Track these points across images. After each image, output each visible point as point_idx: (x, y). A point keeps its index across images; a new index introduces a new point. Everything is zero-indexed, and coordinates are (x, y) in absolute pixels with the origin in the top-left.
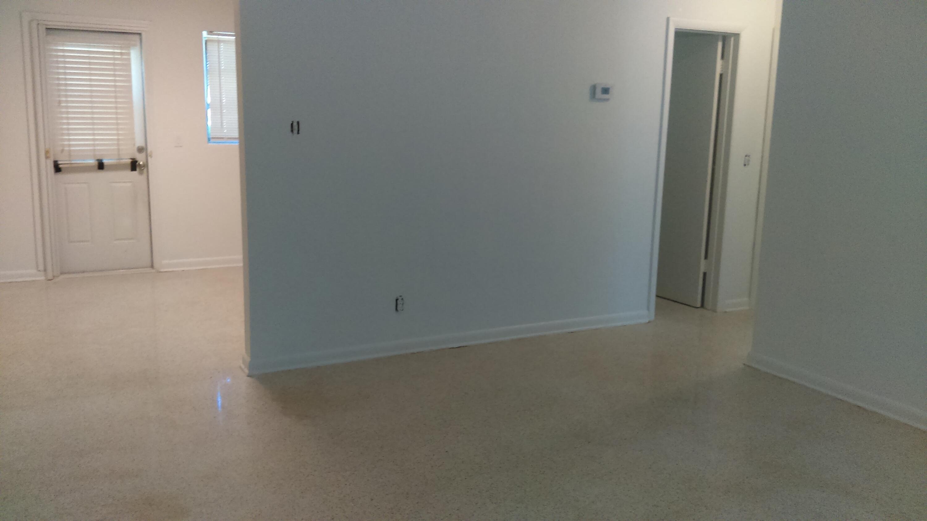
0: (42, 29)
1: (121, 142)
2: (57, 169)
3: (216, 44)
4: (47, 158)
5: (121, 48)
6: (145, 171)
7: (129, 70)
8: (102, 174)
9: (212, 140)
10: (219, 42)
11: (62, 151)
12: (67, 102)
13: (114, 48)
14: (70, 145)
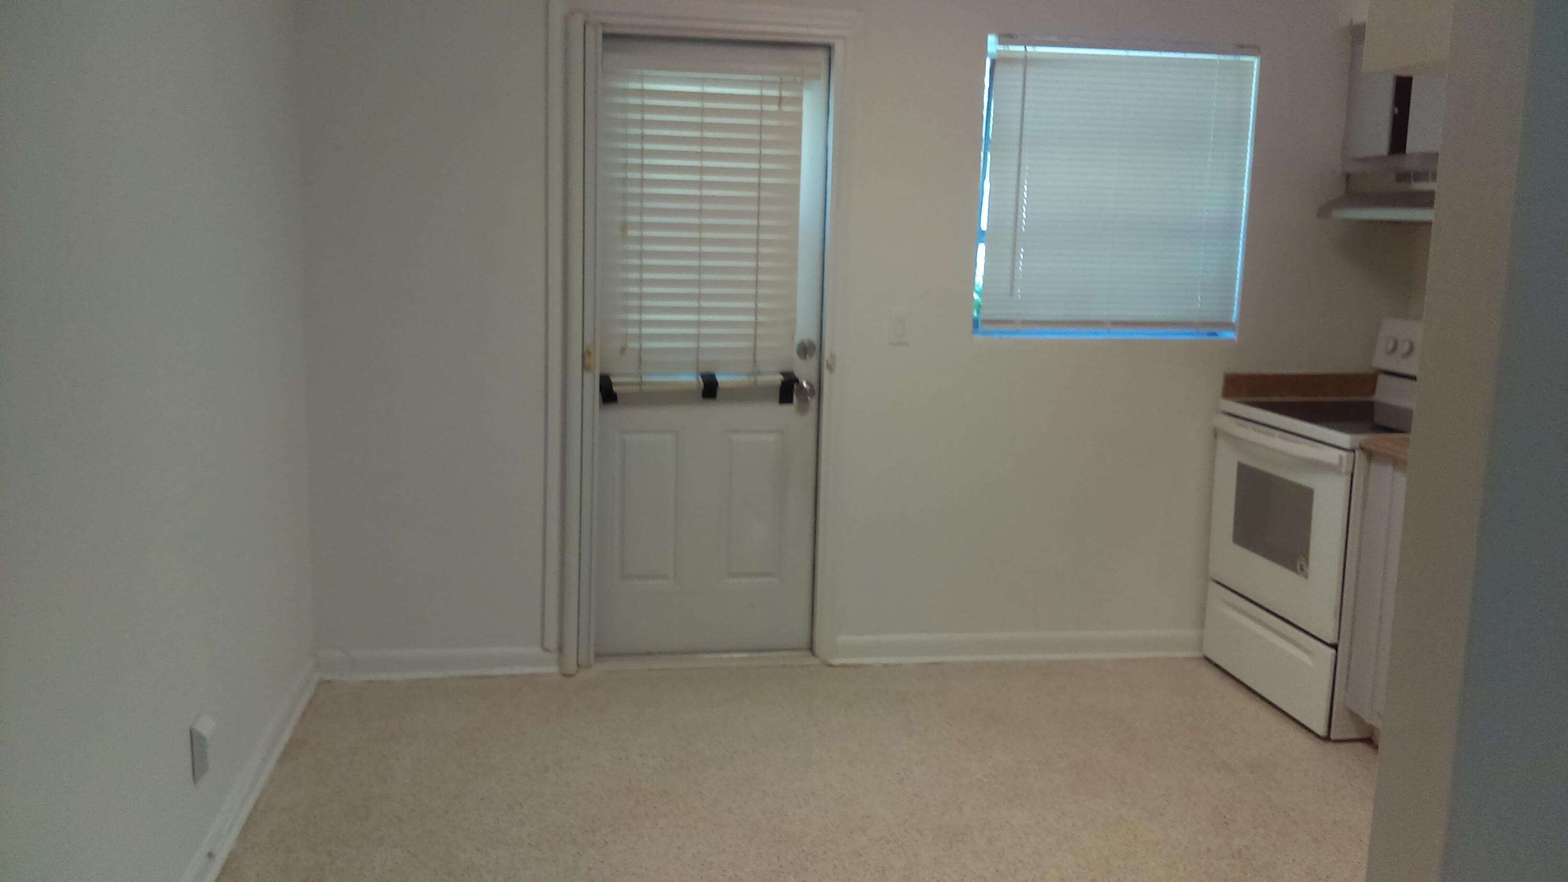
0: (594, 37)
1: (761, 331)
2: (608, 395)
3: (1020, 69)
4: (585, 367)
5: (780, 85)
6: (813, 402)
7: (798, 144)
8: (711, 411)
9: (982, 327)
10: (1026, 61)
11: (623, 350)
12: (641, 226)
13: (761, 84)
14: (640, 337)
